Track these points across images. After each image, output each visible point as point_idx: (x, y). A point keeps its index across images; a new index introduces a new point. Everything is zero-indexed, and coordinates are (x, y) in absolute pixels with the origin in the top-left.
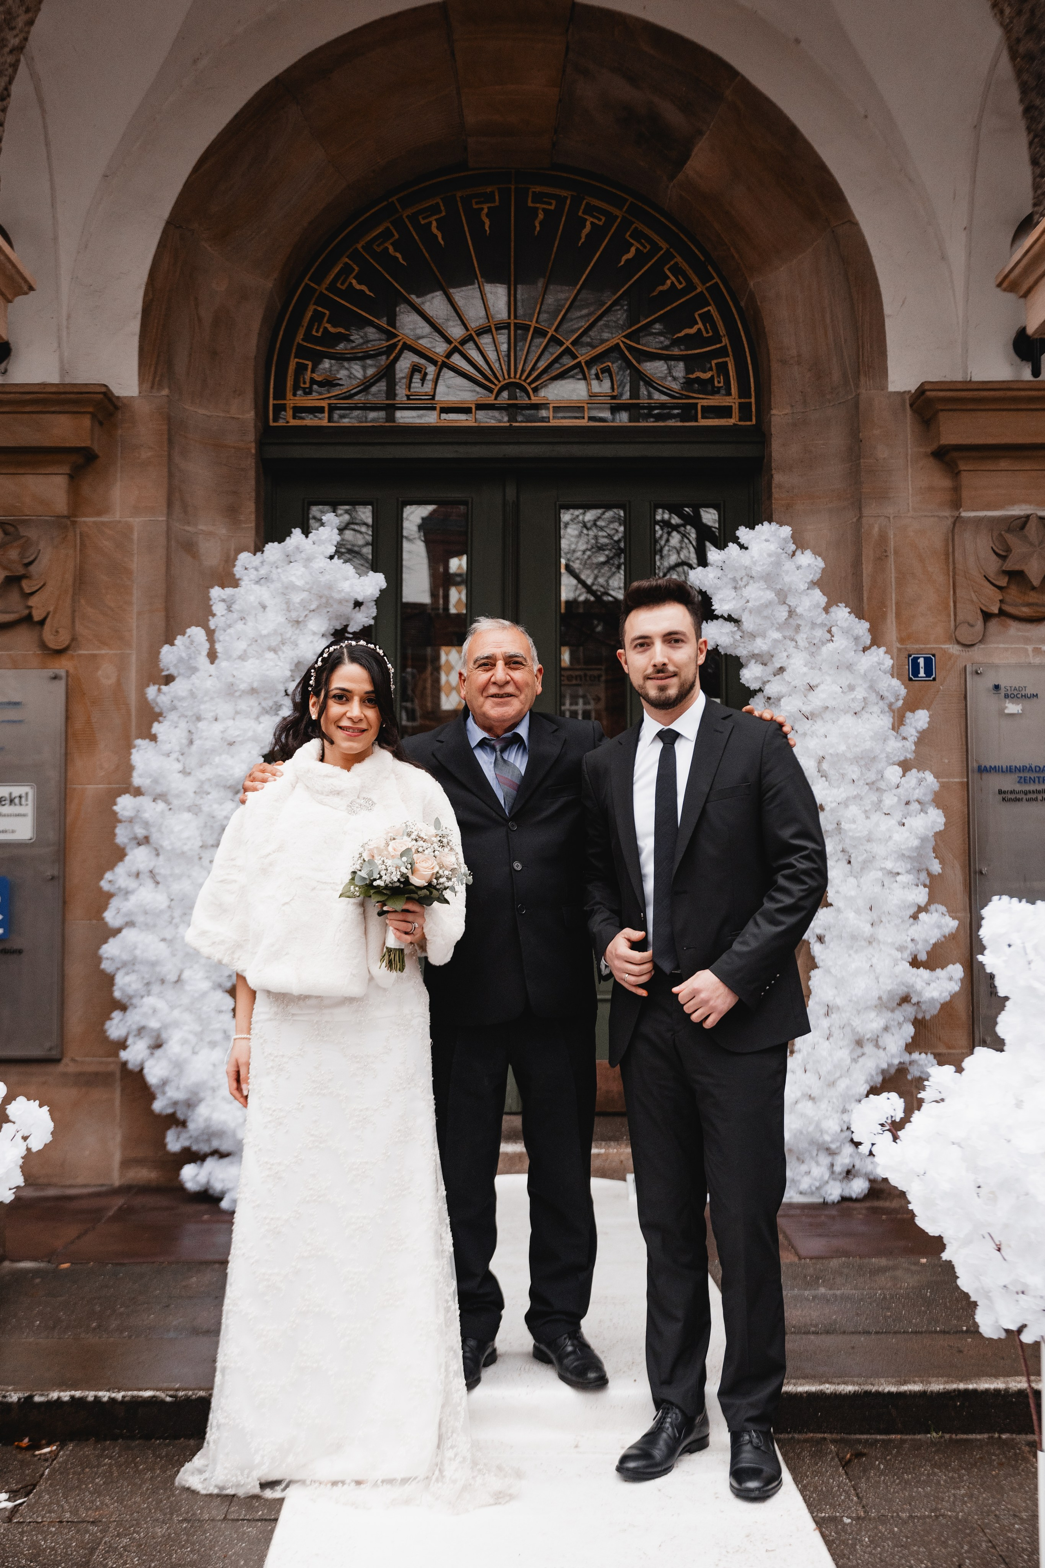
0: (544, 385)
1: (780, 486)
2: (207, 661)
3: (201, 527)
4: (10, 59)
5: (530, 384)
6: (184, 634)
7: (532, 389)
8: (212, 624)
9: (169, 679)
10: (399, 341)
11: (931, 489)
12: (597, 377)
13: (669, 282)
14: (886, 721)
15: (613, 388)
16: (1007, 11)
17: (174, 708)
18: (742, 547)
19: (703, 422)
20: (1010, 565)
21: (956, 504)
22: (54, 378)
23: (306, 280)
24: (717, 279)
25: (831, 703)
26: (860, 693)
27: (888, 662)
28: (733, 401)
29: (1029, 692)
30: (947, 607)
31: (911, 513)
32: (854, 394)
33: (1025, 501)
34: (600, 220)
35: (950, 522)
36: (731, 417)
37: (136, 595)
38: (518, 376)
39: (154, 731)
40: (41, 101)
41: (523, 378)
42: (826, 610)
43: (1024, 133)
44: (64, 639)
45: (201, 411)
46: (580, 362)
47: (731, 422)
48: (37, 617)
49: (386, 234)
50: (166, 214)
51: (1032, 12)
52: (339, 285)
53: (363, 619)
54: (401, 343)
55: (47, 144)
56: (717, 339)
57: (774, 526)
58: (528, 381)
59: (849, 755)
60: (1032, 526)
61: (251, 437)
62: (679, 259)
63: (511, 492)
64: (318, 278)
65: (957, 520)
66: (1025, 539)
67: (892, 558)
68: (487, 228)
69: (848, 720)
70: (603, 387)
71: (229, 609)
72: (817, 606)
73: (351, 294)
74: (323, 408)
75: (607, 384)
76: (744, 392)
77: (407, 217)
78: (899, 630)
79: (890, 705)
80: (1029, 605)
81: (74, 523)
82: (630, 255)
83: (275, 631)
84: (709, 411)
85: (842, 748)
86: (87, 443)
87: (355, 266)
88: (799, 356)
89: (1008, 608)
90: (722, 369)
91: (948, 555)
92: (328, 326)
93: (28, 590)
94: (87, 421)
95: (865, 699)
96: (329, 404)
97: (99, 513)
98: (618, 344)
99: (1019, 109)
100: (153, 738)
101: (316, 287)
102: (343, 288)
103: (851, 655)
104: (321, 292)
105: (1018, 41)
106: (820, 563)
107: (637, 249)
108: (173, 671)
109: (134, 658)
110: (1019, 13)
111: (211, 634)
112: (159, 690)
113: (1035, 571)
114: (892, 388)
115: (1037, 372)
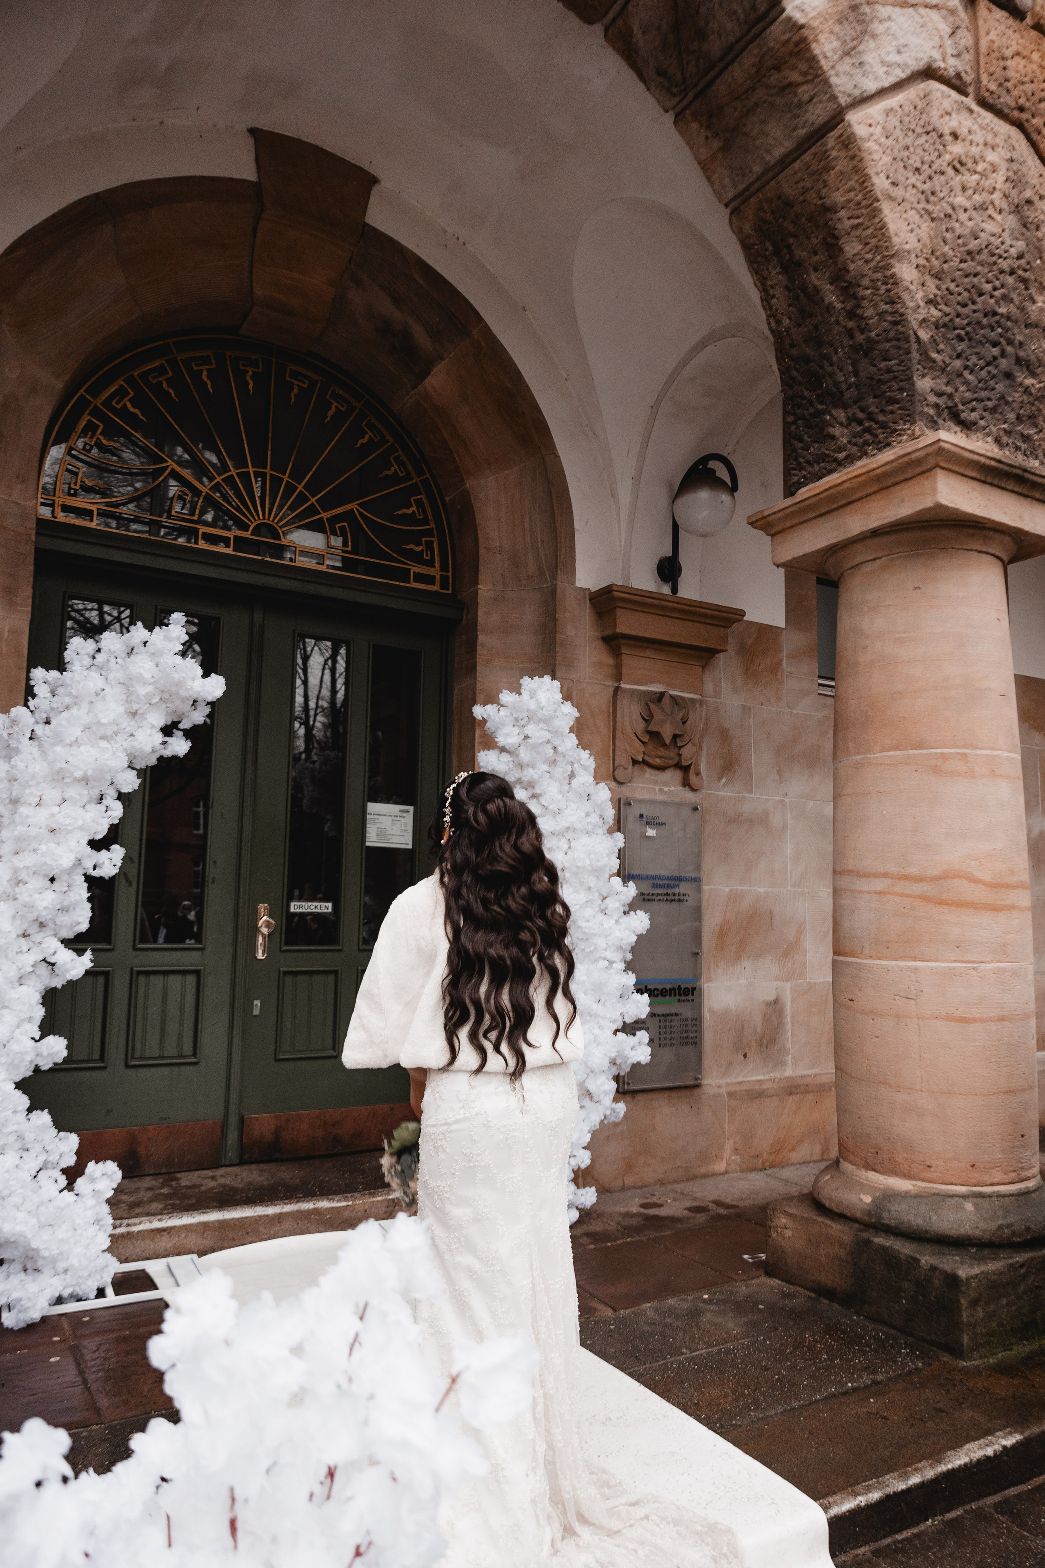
0: (290, 531)
1: (482, 645)
5: (281, 527)
7: (283, 532)
10: (168, 466)
11: (600, 664)
12: (334, 533)
13: (393, 469)
15: (345, 544)
19: (414, 585)
20: (651, 727)
21: (618, 677)
23: (82, 391)
24: (428, 475)
28: (436, 572)
29: (660, 821)
30: (608, 754)
31: (587, 680)
32: (550, 584)
33: (660, 682)
34: (343, 406)
35: (611, 690)
36: (434, 584)
38: (271, 519)
41: (276, 521)
46: (322, 518)
47: (435, 588)
49: (161, 370)
51: (817, 327)
52: (113, 403)
53: (199, 717)
54: (170, 469)
56: (425, 522)
58: (280, 524)
60: (666, 700)
61: (30, 525)
62: (400, 453)
63: (258, 617)
64: (95, 391)
66: (662, 709)
68: (251, 387)
70: (336, 541)
73: (123, 413)
74: (92, 511)
75: (340, 540)
76: (444, 567)
77: (181, 360)
80: (659, 757)
82: (365, 441)
83: (114, 720)
84: (419, 578)
87: (130, 390)
88: (501, 547)
89: (648, 759)
90: (429, 545)
91: (611, 714)
92: (101, 437)
96: (98, 509)
98: (352, 510)
101: (92, 400)
102: (119, 407)
104: (96, 405)
107: (370, 437)
113: (667, 733)
114: (578, 584)
115: (675, 590)
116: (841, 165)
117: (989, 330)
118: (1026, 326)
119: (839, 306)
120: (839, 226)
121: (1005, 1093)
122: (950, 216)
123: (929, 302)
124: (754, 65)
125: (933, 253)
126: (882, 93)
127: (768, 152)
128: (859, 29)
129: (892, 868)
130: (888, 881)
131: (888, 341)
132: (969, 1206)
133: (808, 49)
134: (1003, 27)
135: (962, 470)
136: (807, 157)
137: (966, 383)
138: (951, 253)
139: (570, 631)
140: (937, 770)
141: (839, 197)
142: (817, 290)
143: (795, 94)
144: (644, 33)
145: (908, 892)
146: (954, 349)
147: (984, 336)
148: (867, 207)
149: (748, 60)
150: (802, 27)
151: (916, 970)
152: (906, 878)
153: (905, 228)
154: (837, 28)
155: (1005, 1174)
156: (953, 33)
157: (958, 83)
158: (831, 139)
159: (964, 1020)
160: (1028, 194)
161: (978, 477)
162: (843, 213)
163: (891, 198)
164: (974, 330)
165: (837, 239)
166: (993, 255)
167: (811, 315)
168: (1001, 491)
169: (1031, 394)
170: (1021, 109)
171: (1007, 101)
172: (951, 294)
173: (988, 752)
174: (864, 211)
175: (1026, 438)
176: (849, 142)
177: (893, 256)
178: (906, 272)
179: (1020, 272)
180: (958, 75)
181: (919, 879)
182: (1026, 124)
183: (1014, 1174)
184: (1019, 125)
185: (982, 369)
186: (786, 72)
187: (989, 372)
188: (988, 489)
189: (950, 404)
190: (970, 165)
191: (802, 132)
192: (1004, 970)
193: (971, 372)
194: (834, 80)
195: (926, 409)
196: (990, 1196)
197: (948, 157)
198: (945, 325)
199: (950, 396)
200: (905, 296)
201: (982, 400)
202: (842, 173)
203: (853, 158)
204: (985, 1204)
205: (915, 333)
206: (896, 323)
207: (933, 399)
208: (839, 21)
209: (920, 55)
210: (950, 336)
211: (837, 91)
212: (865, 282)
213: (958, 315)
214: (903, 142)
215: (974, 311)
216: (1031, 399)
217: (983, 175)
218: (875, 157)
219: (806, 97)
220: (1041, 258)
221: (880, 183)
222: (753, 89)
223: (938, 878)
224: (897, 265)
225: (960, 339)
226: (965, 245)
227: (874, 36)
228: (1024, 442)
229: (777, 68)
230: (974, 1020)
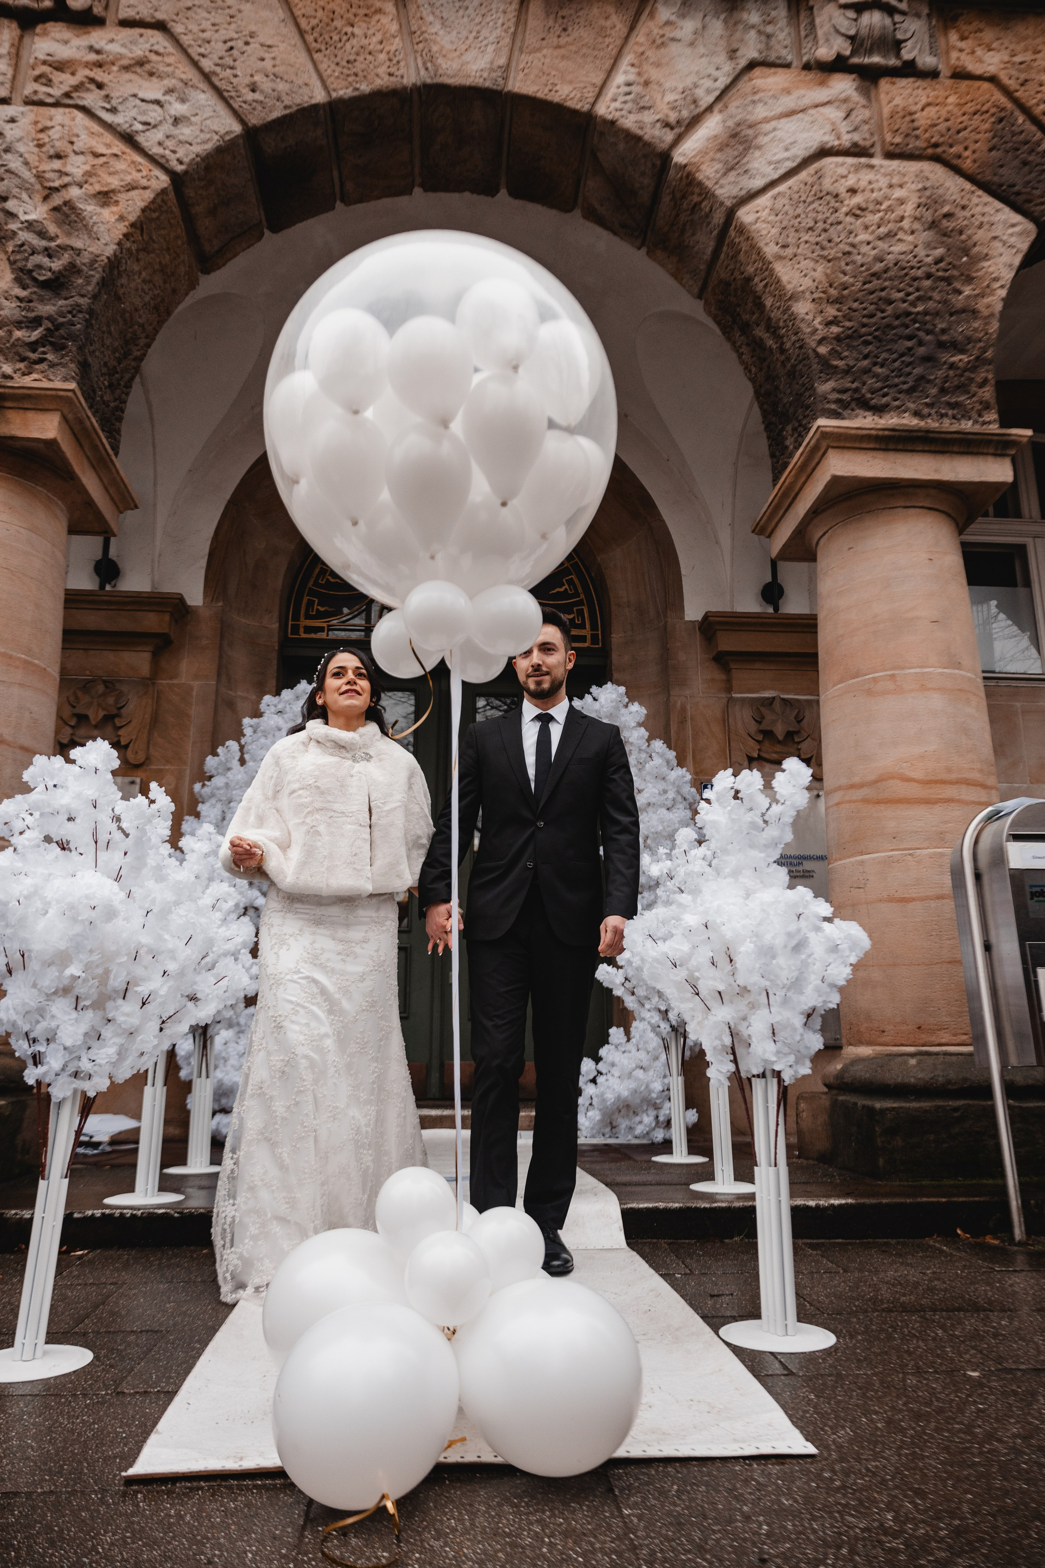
2: (238, 763)
3: (239, 693)
4: (133, 364)
6: (223, 745)
8: (243, 741)
9: (210, 778)
11: (713, 680)
14: (689, 814)
16: (753, 369)
17: (213, 795)
18: (595, 699)
20: (764, 727)
21: (729, 689)
22: (148, 589)
24: (576, 561)
25: (653, 800)
26: (671, 795)
27: (689, 777)
28: (587, 632)
30: (724, 754)
31: (700, 692)
32: (664, 623)
33: (772, 689)
35: (725, 701)
37: (192, 731)
39: (199, 809)
40: (152, 419)
42: (649, 740)
43: (765, 440)
44: (141, 757)
45: (243, 620)
47: (586, 645)
48: (123, 743)
50: (228, 496)
51: (769, 367)
55: (154, 447)
56: (577, 594)
57: (615, 686)
59: (664, 834)
60: (777, 704)
61: (276, 639)
65: (730, 700)
66: (773, 711)
67: (689, 723)
69: (663, 811)
71: (255, 732)
72: (642, 737)
74: (323, 628)
76: (594, 627)
78: (695, 768)
79: (691, 805)
80: (776, 753)
81: (154, 684)
85: (660, 828)
86: (167, 631)
88: (628, 601)
89: (763, 754)
90: (580, 613)
91: (725, 720)
92: (329, 578)
93: (118, 725)
94: (167, 617)
95: (674, 800)
96: (328, 626)
97: (171, 678)
99: (763, 427)
100: (197, 815)
103: (665, 769)
105: (760, 386)
106: (644, 711)
108: (214, 772)
109: (188, 772)
110: (761, 370)
111: (242, 748)
112: (204, 785)
113: (780, 730)
114: (687, 618)
115: (776, 609)
116: (744, 246)
117: (902, 329)
118: (951, 315)
119: (774, 346)
120: (758, 289)
121: (949, 962)
122: (849, 253)
123: (828, 324)
124: (671, 200)
125: (831, 286)
126: (773, 184)
127: (704, 253)
128: (741, 148)
129: (843, 781)
130: (841, 793)
131: (800, 362)
132: (913, 1062)
133: (694, 179)
134: (909, 91)
135: (857, 445)
136: (725, 248)
137: (876, 376)
138: (851, 280)
139: (682, 657)
140: (870, 693)
141: (750, 269)
142: (761, 339)
143: (701, 209)
144: (602, 205)
145: (854, 798)
146: (861, 353)
147: (895, 335)
148: (767, 269)
149: (666, 199)
150: (685, 166)
151: (862, 862)
152: (852, 786)
153: (797, 274)
154: (718, 155)
155: (955, 1035)
156: (848, 116)
157: (857, 150)
158: (732, 233)
159: (903, 900)
160: (946, 209)
161: (877, 446)
162: (757, 279)
163: (780, 258)
164: (884, 333)
165: (760, 298)
166: (904, 269)
167: (765, 359)
168: (909, 455)
169: (958, 368)
170: (936, 145)
171: (914, 144)
172: (855, 311)
173: (918, 670)
174: (766, 273)
175: (952, 406)
176: (742, 230)
177: (790, 299)
178: (802, 308)
179: (940, 274)
180: (855, 145)
181: (861, 786)
182: (944, 155)
183: (965, 1037)
184: (937, 159)
185: (895, 361)
186: (690, 198)
187: (903, 362)
188: (892, 456)
189: (856, 396)
190: (871, 207)
191: (715, 232)
192: (942, 855)
193: (882, 366)
194: (719, 192)
195: (827, 406)
196: (937, 1054)
197: (845, 209)
198: (848, 337)
199: (856, 390)
200: (803, 326)
201: (896, 385)
202: (746, 252)
203: (748, 239)
204: (930, 1060)
205: (814, 350)
206: (801, 347)
207: (835, 396)
208: (720, 150)
209: (810, 144)
210: (855, 344)
211: (721, 198)
212: (781, 324)
213: (864, 325)
214: (791, 212)
215: (883, 318)
216: (958, 372)
217: (890, 209)
218: (764, 232)
219: (708, 209)
220: (967, 255)
221: (770, 250)
222: (677, 215)
223: (876, 782)
224: (795, 304)
225: (867, 343)
226: (867, 270)
227: (759, 147)
228: (953, 409)
229: (684, 197)
230: (913, 900)
